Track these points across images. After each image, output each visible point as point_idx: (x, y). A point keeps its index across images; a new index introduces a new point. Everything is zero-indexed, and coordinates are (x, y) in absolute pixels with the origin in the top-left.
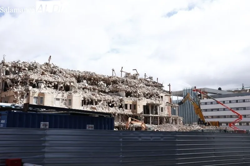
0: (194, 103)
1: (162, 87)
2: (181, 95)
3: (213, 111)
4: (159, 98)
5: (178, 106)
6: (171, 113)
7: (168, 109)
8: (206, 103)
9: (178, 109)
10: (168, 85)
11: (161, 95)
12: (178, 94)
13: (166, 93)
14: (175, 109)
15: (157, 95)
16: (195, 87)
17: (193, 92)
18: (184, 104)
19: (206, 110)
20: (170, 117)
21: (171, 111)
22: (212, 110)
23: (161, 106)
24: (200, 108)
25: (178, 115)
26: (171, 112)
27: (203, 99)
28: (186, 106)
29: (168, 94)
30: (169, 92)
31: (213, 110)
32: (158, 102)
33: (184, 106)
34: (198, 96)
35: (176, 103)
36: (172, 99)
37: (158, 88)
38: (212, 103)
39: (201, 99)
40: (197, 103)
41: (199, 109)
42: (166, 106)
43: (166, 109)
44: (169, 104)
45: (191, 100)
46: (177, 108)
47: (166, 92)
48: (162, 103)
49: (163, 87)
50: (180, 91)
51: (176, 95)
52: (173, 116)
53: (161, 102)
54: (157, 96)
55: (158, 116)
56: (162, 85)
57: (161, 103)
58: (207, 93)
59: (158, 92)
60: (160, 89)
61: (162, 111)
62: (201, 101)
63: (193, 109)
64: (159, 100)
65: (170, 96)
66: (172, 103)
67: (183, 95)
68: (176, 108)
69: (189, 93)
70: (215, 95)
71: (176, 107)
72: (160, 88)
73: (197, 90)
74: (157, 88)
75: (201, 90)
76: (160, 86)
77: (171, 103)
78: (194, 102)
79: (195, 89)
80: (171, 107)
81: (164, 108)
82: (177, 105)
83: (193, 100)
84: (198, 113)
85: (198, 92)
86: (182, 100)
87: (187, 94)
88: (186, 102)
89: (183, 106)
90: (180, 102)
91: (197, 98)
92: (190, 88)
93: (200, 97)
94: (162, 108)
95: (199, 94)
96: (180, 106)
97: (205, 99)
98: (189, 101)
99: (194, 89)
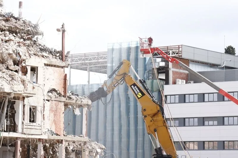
0: (143, 94)
1: (37, 33)
2: (100, 69)
3: (204, 125)
4: (25, 72)
5: (90, 102)
6: (62, 126)
7: (55, 112)
8: (183, 99)
9: (90, 114)
10: (58, 30)
11: (31, 62)
12: (90, 64)
13: (51, 56)
14: (77, 112)
15: (16, 63)
16: (150, 40)
17: (141, 56)
18: (109, 96)
19: (182, 122)
20: (61, 142)
21: (62, 120)
22: (202, 121)
23: (29, 102)
24: (163, 113)
25: (89, 134)
26: (64, 123)
27: (174, 83)
28: (116, 105)
29: (57, 61)
30: (61, 53)
31: (206, 123)
32: (18, 88)
33: (109, 107)
34: (159, 73)
35: (83, 94)
36: (68, 78)
37: (22, 37)
38: (201, 98)
39: (167, 81)
40: (155, 95)
41: (160, 117)
42: (48, 104)
43: (47, 113)
44: (60, 95)
45: (134, 85)
46: (85, 110)
47: (51, 52)
48: (35, 91)
49: (40, 37)
50: (98, 54)
51: (82, 67)
52: (70, 137)
53: (30, 86)
54: (17, 68)
55: (17, 138)
56: (35, 27)
57: (30, 89)
58: (187, 61)
59: (22, 50)
60: (28, 42)
61: (32, 120)
62: (168, 90)
63: (140, 115)
64: (23, 82)
65: (62, 67)
66: (69, 94)
67: (105, 67)
68: (82, 112)
69: (128, 59)
70: (212, 70)
71: (80, 106)
72: (29, 39)
73: (156, 52)
74: (18, 39)
75: (168, 53)
76: (28, 33)
77: (65, 92)
78: (145, 92)
79: (150, 45)
80: (66, 105)
81: (39, 109)
82: (86, 101)
83: (140, 85)
84: (155, 130)
85: (159, 60)
86: (105, 83)
87: (121, 64)
88: (115, 90)
89: (105, 104)
90: (95, 89)
91: (153, 78)
92: (133, 45)
93: (163, 76)
94: (35, 108)
95: (163, 64)
96: (95, 102)
97: (180, 82)
98: (126, 90)
99: (146, 46)
